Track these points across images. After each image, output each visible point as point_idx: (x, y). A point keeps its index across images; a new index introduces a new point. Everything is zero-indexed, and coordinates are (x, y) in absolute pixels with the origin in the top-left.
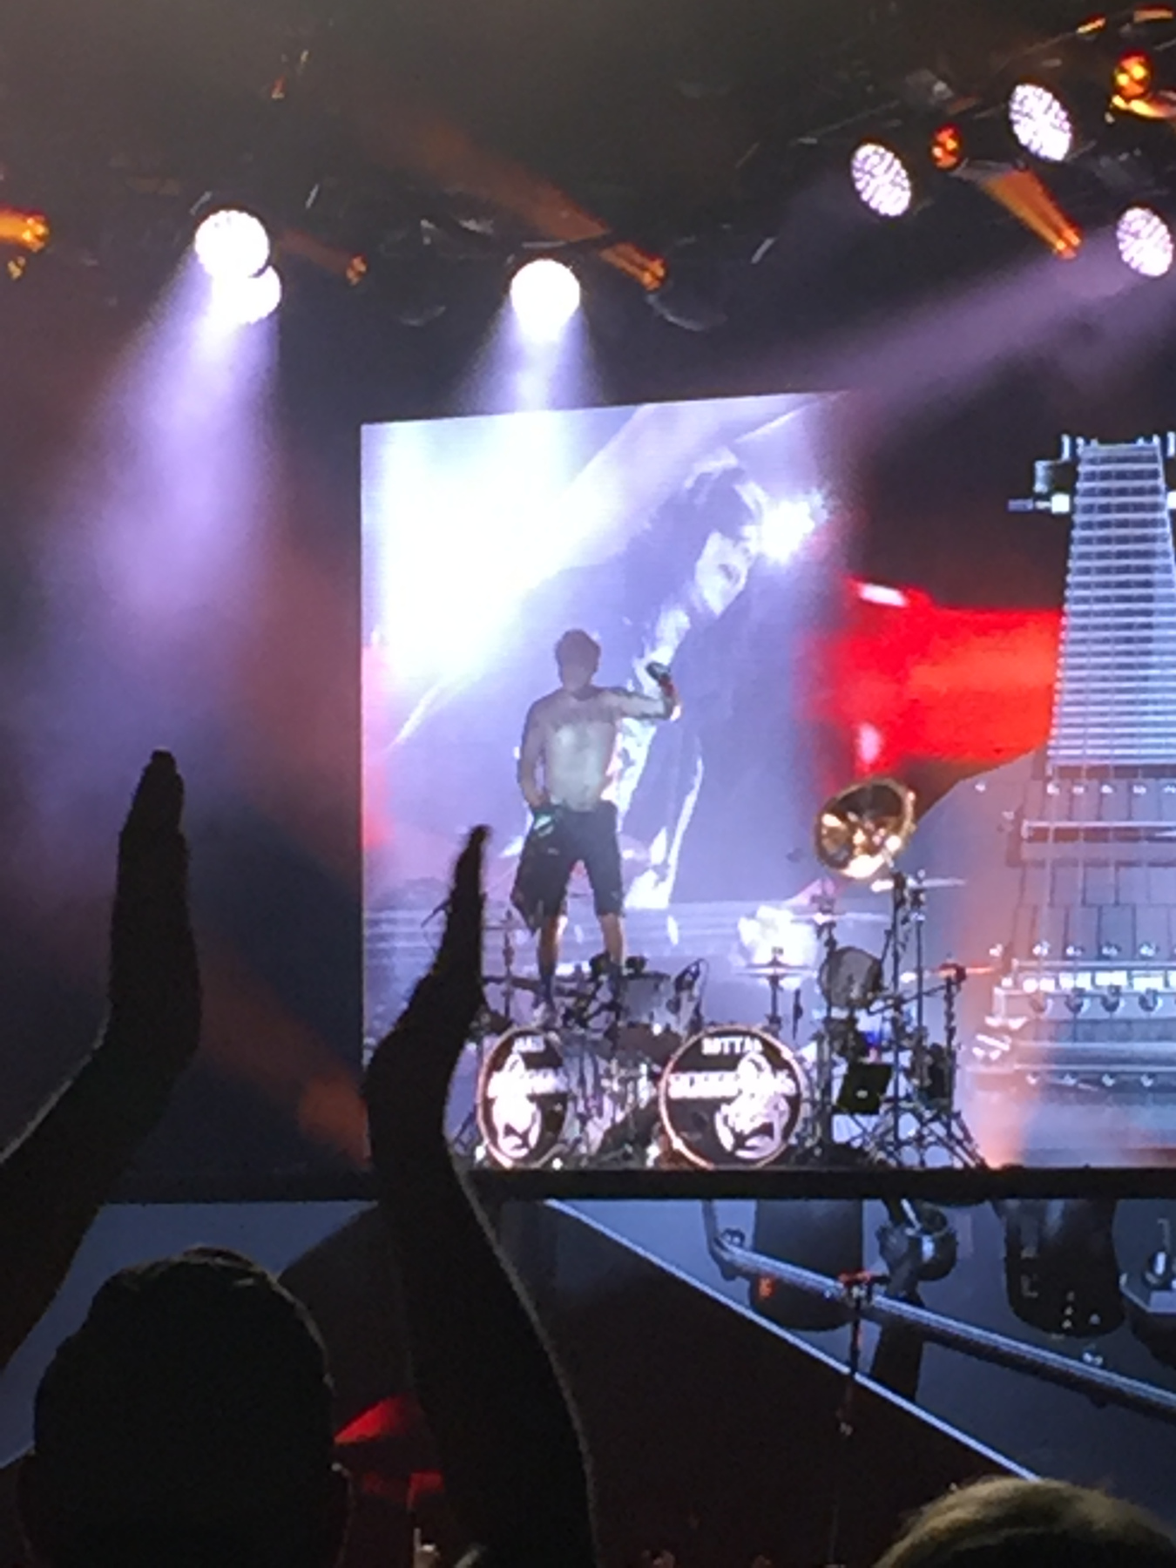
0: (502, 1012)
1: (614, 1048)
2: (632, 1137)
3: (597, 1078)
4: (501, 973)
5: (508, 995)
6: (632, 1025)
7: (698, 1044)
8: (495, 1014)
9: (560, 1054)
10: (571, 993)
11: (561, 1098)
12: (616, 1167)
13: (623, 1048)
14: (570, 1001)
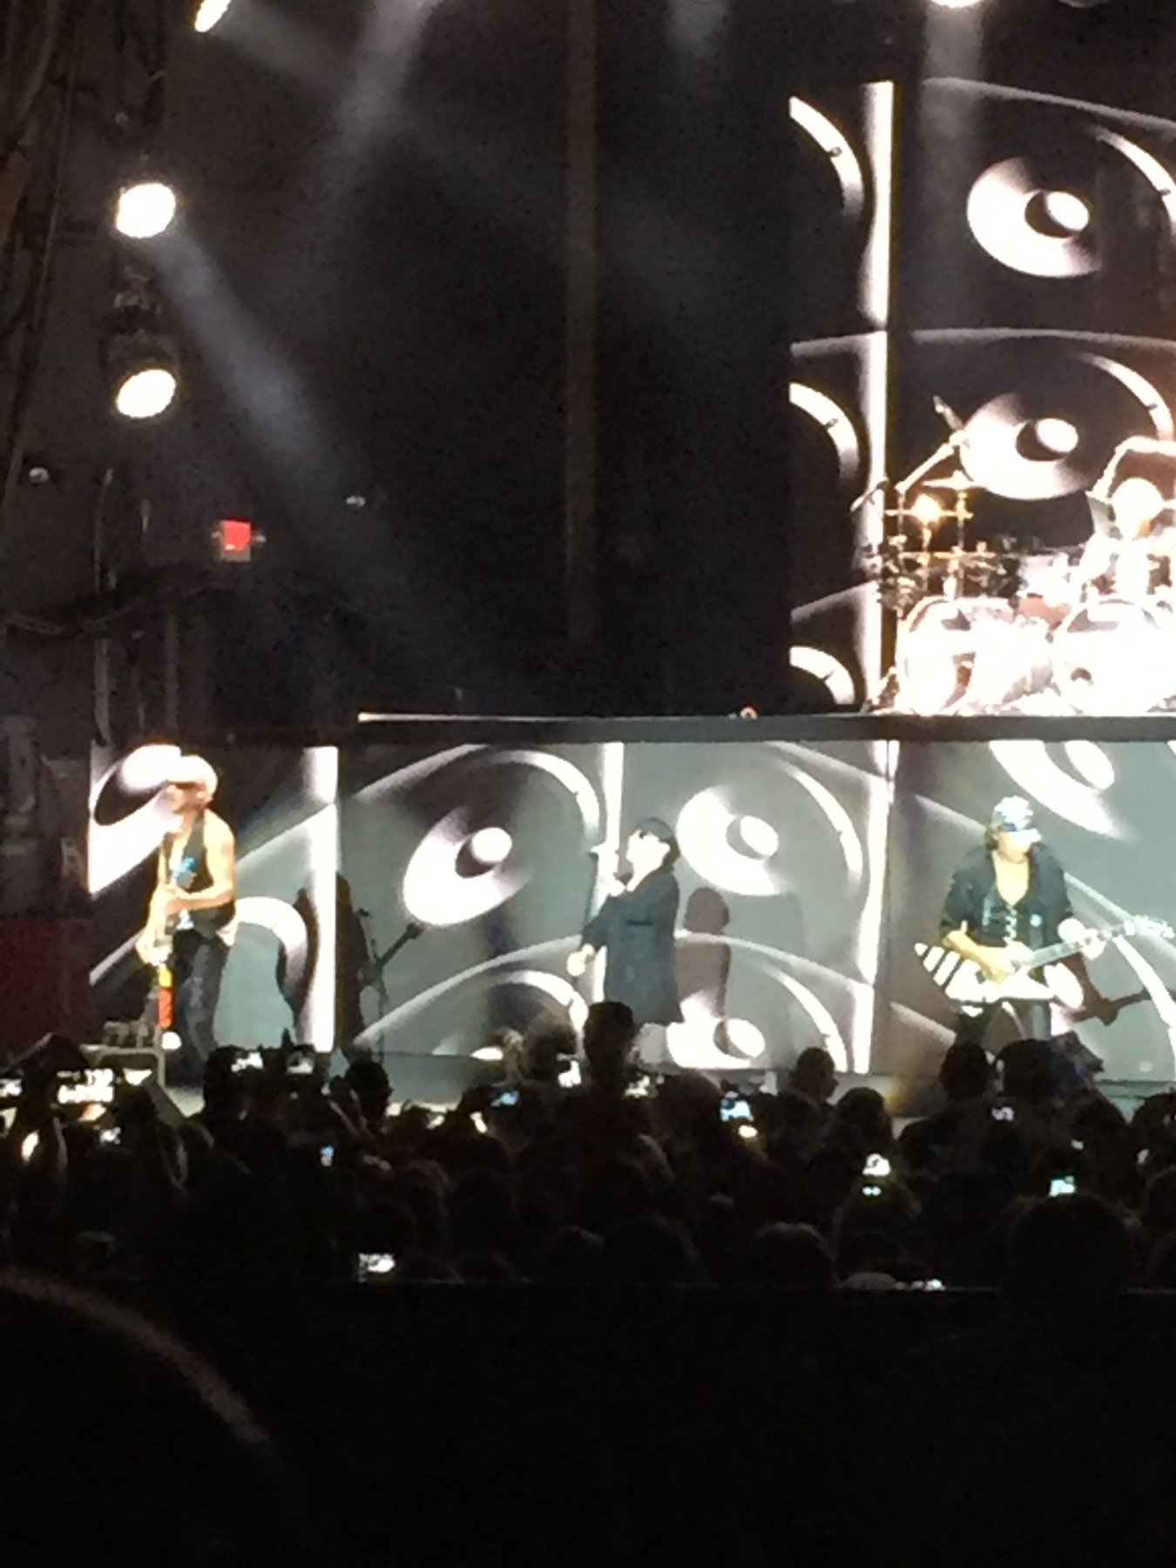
1: (1015, 614)
2: (1028, 688)
6: (1031, 595)
7: (1085, 612)
9: (969, 618)
11: (971, 657)
12: (1016, 714)
13: (1022, 613)
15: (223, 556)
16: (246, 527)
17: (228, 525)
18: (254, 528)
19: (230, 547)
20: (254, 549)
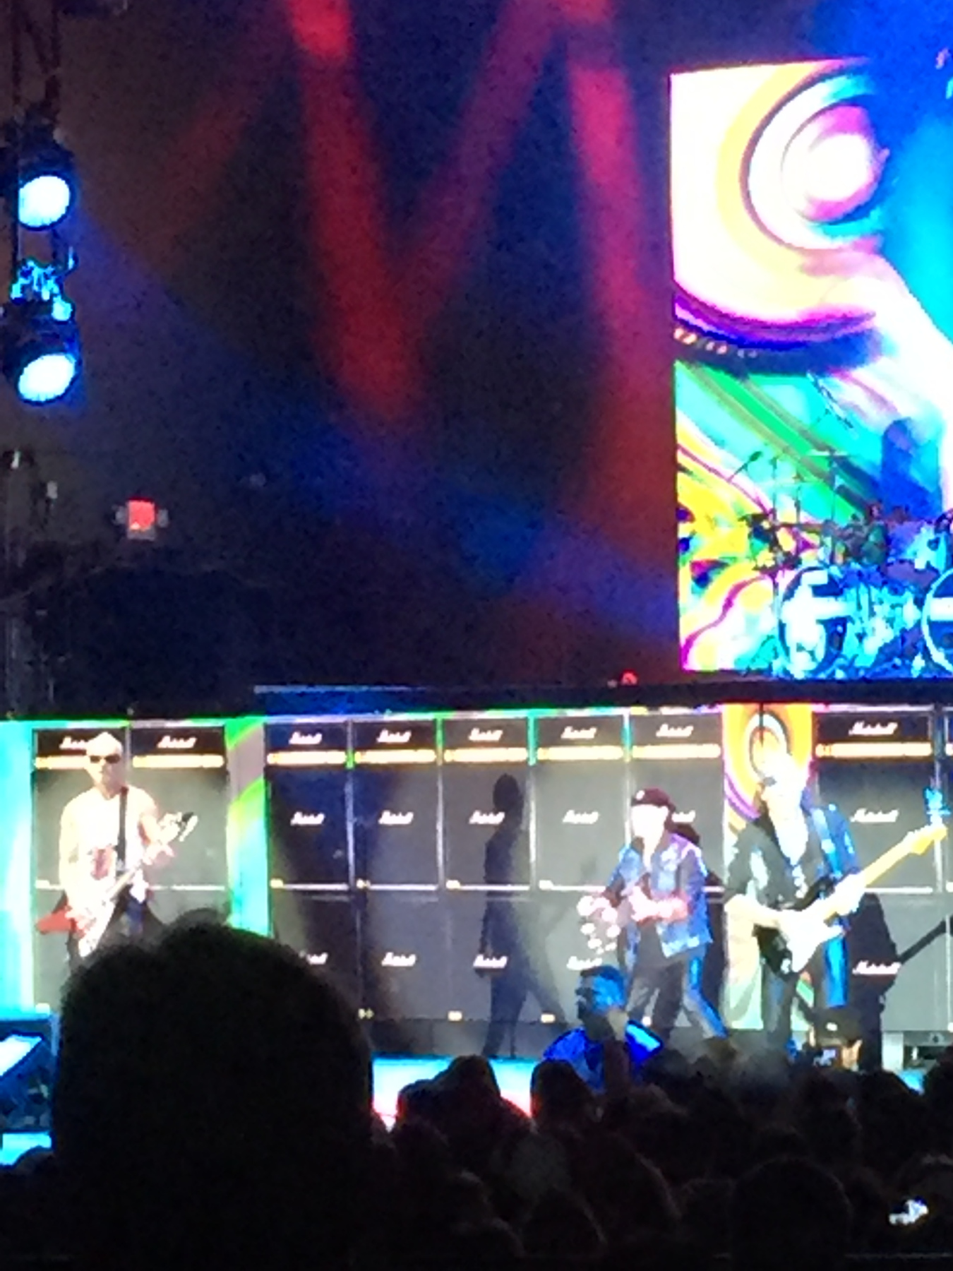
1: (884, 580)
2: (900, 652)
3: (871, 604)
6: (902, 562)
8: (787, 554)
9: (841, 585)
11: (843, 621)
12: (888, 676)
15: (131, 536)
16: (148, 506)
17: (134, 506)
18: (156, 509)
19: (135, 526)
20: (157, 528)
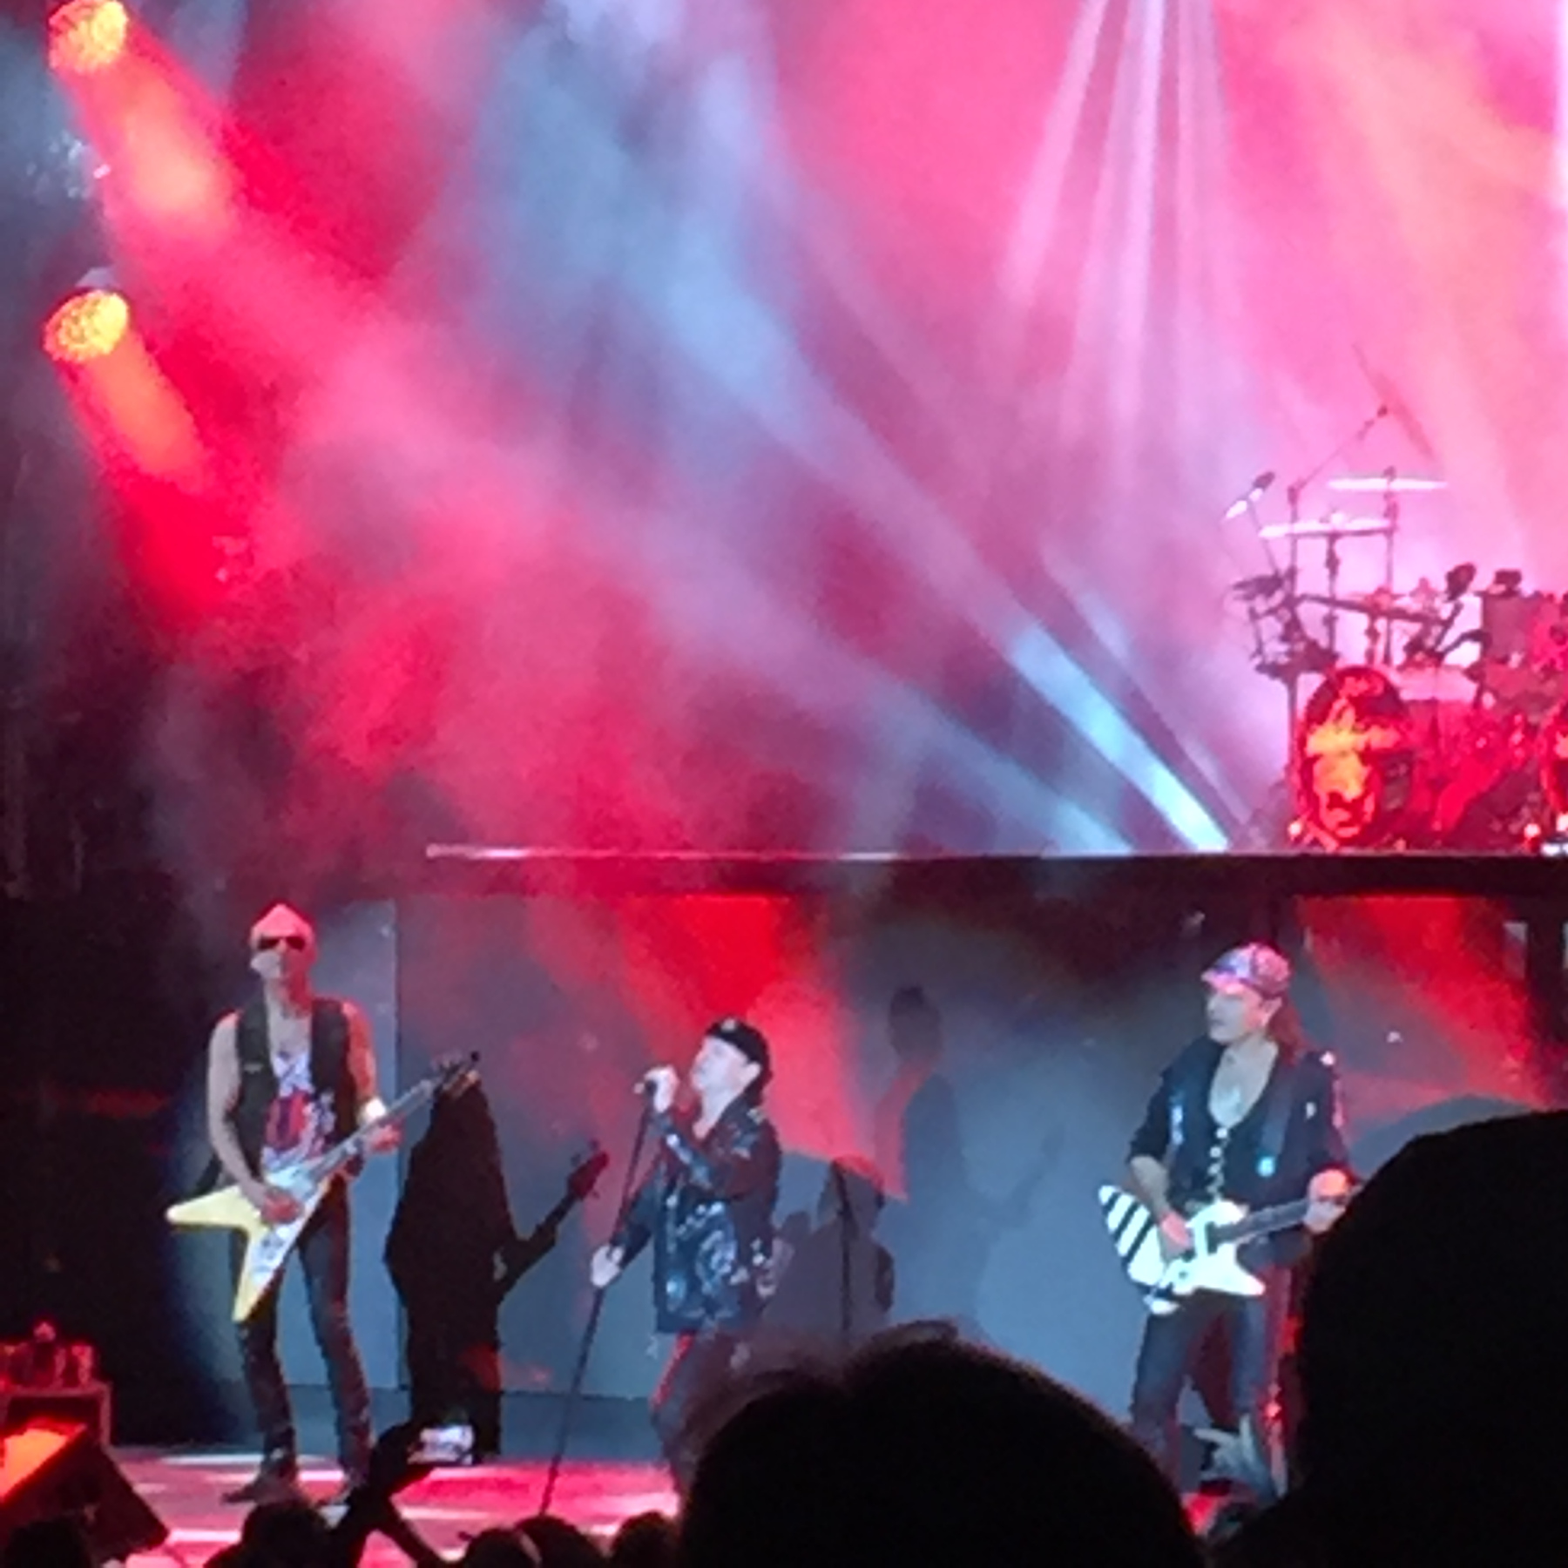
0: (1323, 643)
4: (1323, 590)
5: (1330, 621)
8: (1313, 645)
10: (1414, 618)
11: (1406, 756)
14: (1415, 628)
